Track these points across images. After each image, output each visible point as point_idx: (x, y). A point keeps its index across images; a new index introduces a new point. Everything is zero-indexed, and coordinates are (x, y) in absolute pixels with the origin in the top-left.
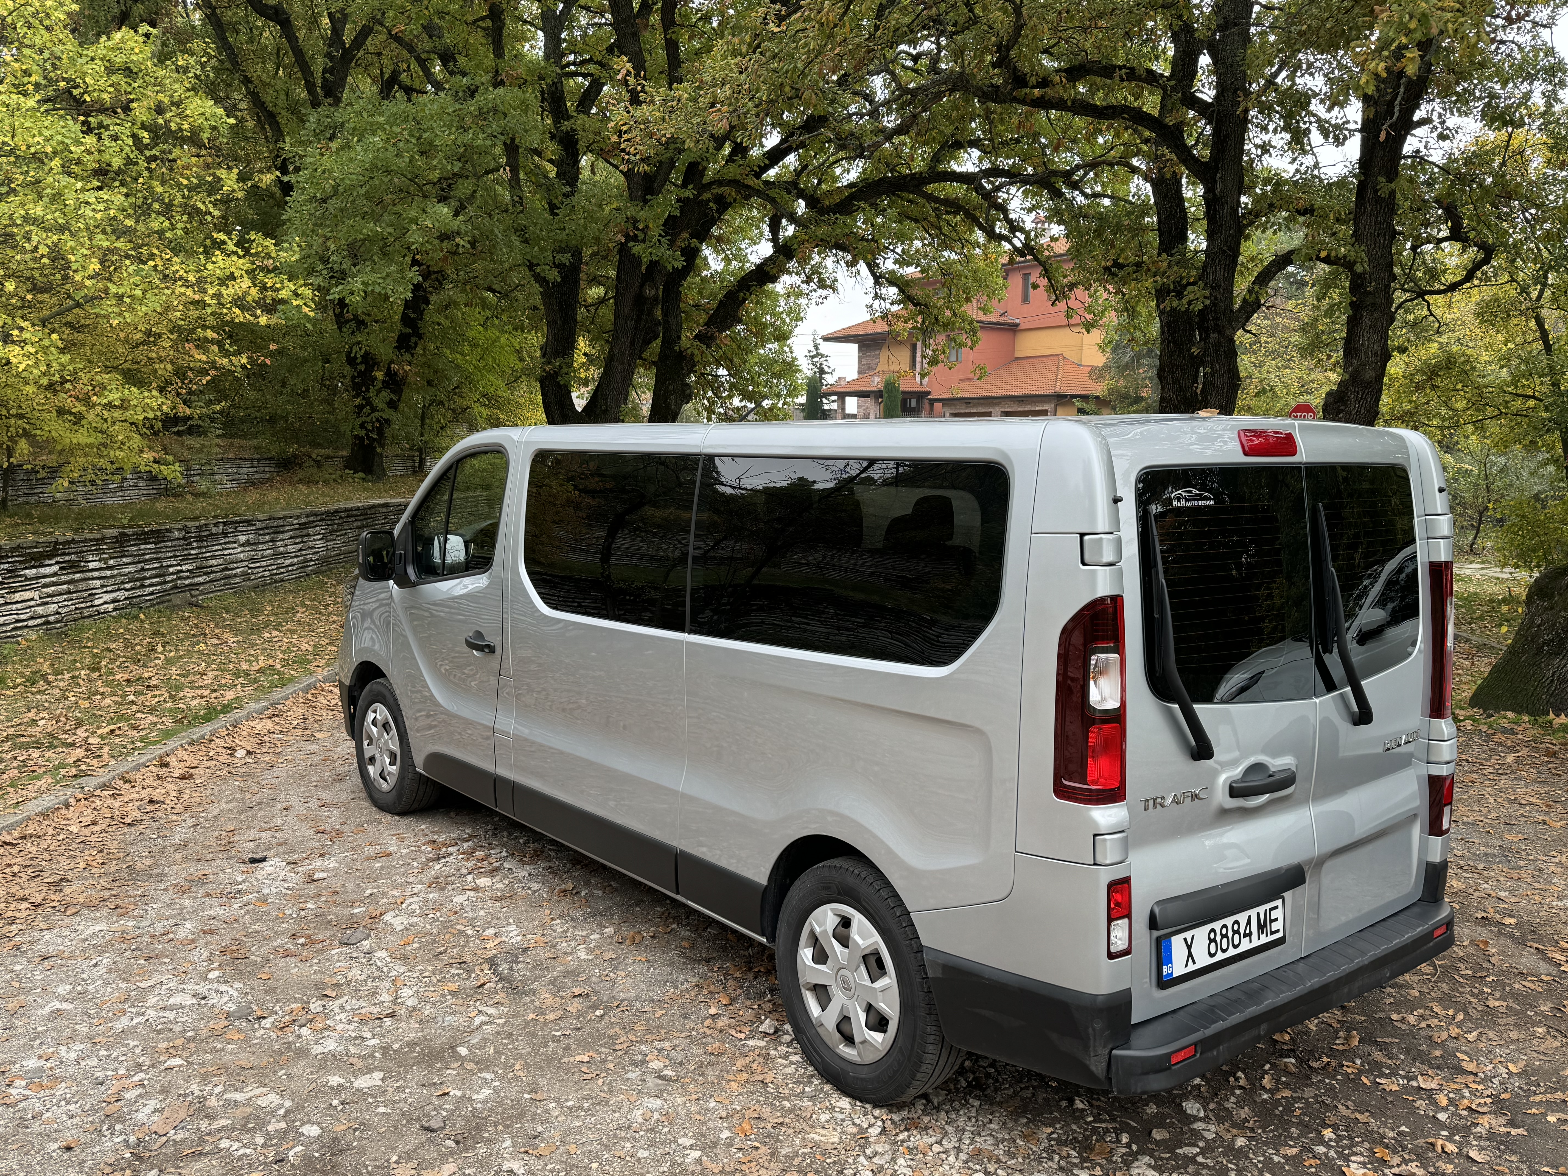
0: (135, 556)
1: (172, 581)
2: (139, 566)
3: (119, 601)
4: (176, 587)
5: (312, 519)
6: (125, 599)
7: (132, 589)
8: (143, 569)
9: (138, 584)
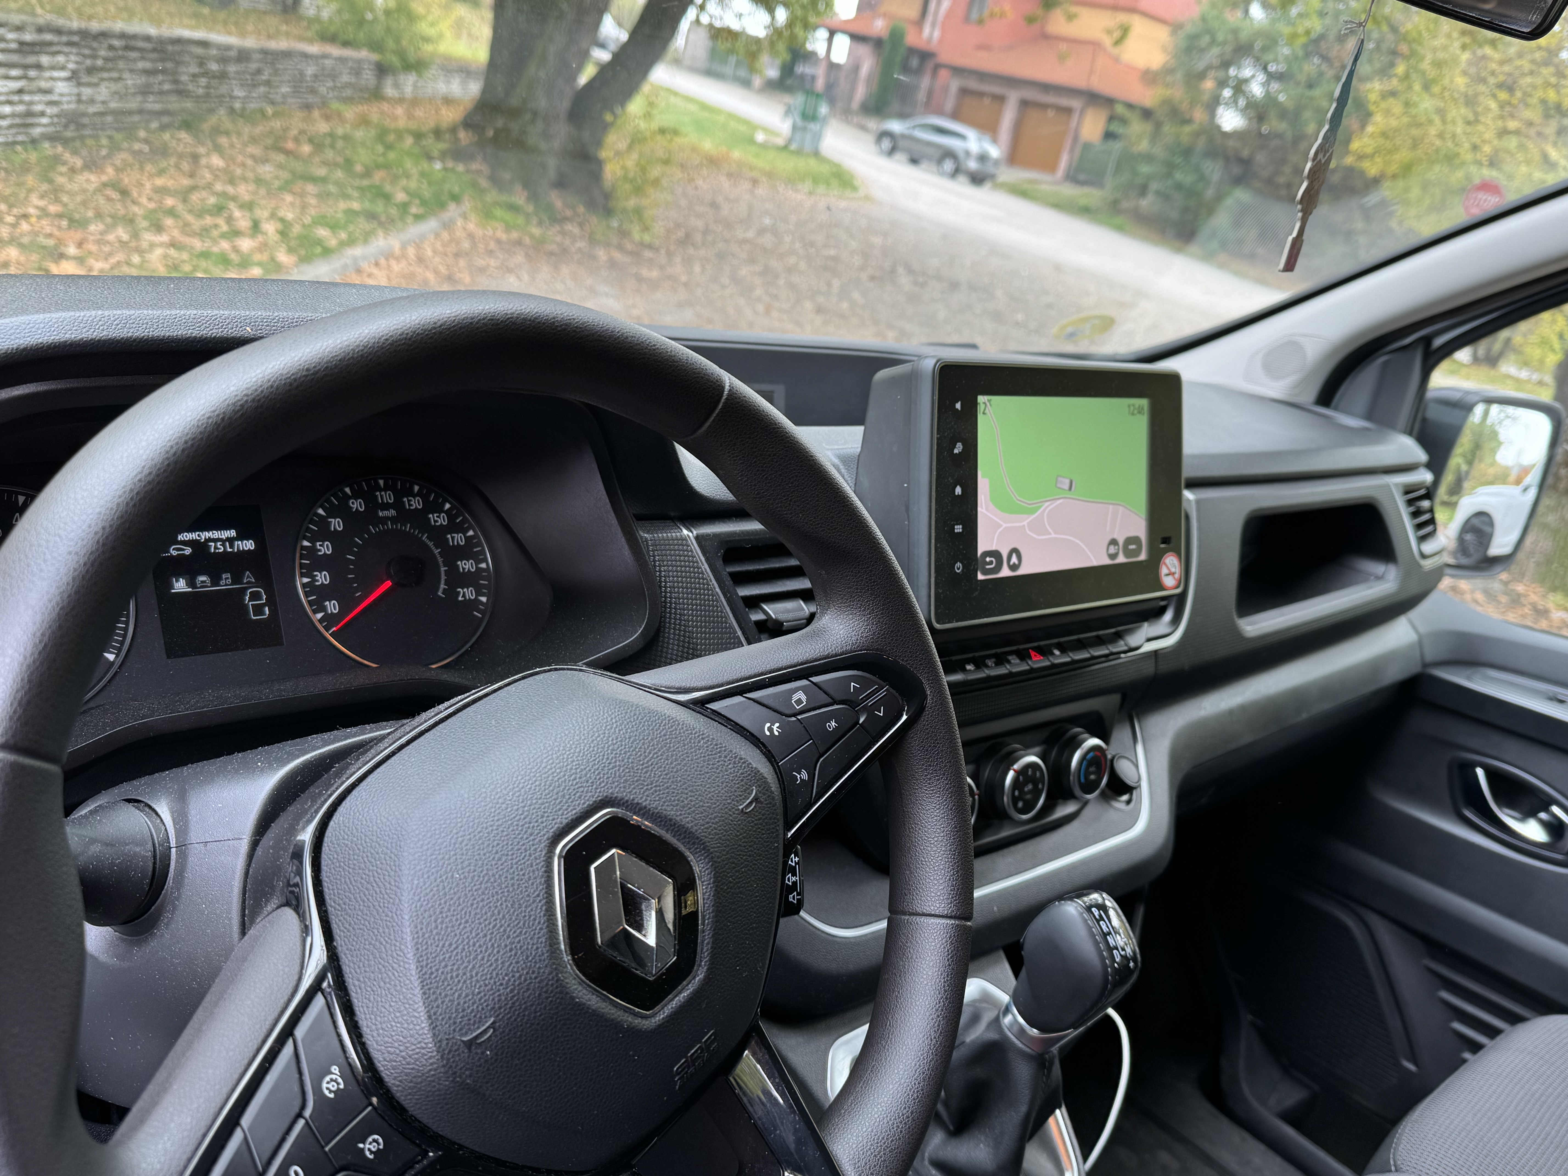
5: (48, 37)
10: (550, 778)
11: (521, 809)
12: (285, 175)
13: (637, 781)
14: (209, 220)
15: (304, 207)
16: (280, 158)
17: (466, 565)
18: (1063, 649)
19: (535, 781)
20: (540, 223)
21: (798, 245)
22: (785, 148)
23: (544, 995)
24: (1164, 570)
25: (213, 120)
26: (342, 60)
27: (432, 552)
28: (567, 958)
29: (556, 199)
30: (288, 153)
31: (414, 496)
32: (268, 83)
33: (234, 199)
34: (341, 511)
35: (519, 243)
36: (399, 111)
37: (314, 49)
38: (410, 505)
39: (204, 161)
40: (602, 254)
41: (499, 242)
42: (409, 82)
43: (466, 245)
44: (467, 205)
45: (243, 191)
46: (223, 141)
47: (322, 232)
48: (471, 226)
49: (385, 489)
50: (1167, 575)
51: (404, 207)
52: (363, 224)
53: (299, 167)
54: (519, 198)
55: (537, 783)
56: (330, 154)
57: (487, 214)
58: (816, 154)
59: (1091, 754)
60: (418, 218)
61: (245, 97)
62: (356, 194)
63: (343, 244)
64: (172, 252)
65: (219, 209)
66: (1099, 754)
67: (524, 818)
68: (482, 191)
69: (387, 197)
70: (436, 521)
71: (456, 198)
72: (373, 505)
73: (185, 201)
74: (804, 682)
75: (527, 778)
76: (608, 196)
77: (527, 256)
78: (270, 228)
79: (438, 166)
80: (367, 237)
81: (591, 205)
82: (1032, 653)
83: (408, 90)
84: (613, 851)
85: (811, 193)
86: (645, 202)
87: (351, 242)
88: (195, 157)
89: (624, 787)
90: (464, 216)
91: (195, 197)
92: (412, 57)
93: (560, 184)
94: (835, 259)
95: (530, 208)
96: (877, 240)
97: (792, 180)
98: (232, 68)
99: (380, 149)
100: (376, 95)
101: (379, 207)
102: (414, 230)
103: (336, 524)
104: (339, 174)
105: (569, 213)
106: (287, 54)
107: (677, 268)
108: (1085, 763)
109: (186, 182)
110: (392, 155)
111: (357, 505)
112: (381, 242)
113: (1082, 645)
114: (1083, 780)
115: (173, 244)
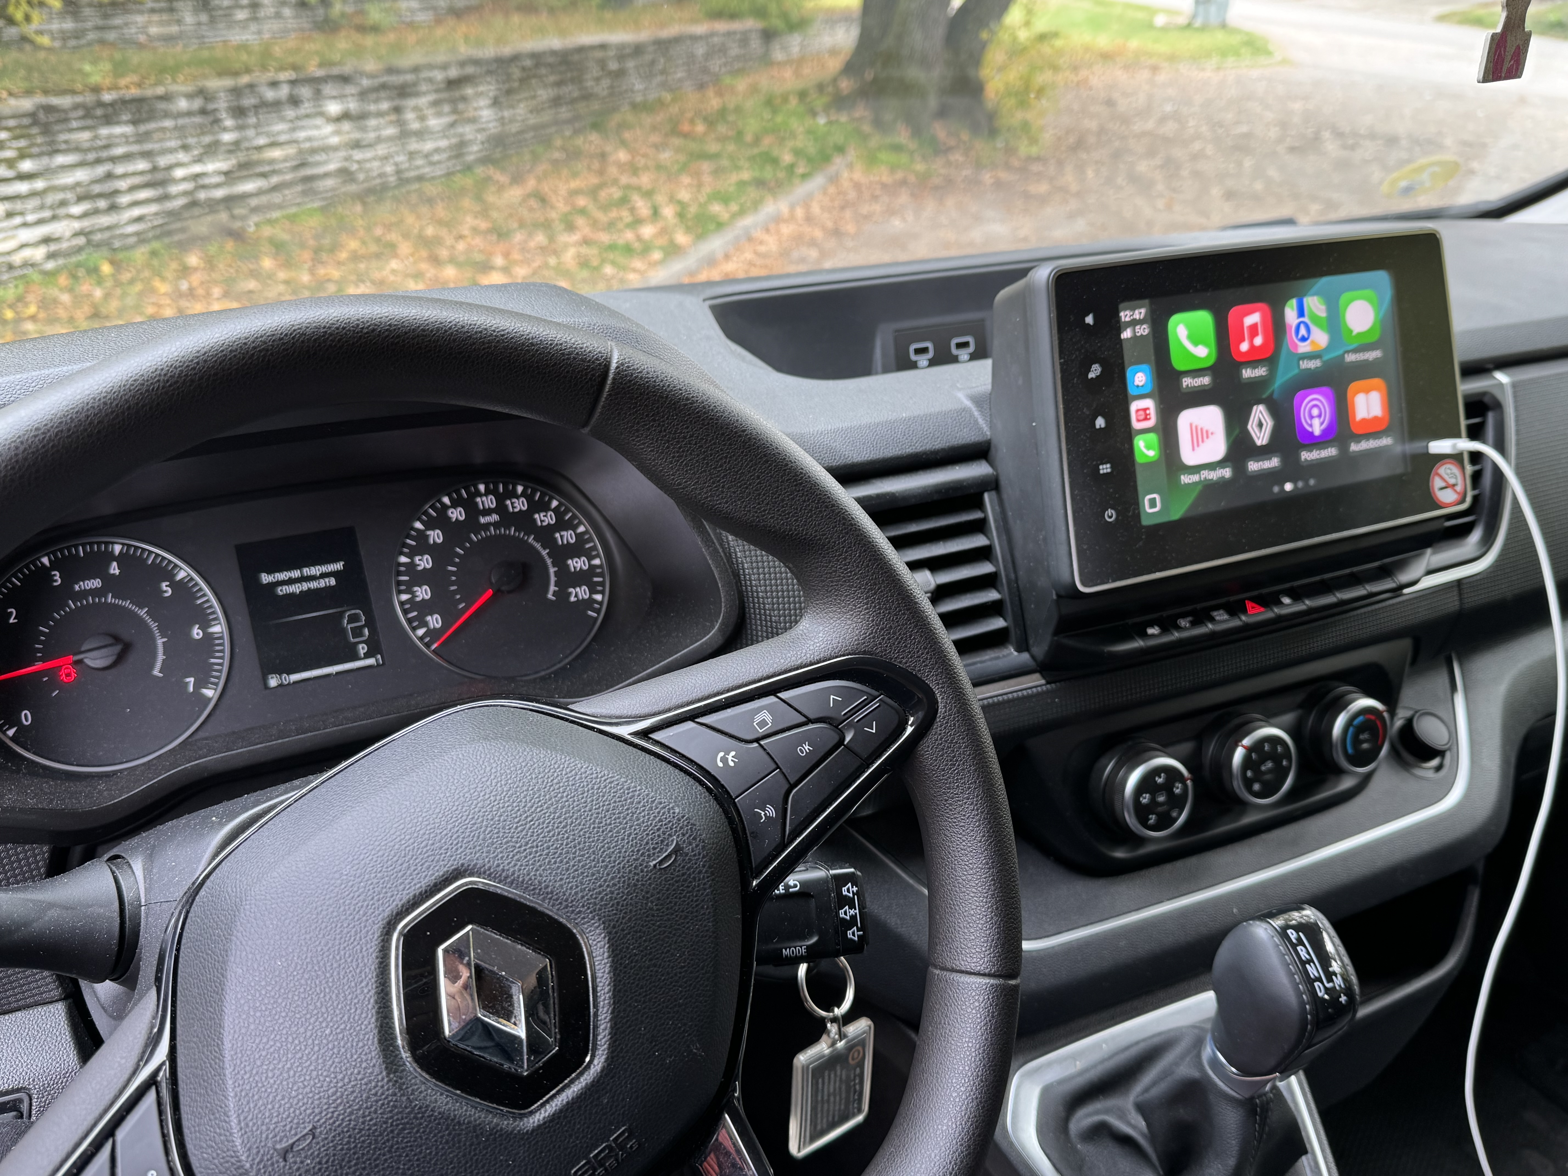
0: (89, 150)
1: (185, 193)
2: (101, 170)
3: (57, 240)
4: (194, 204)
5: (470, 70)
6: (76, 234)
7: (85, 215)
8: (109, 176)
9: (102, 204)
10: (397, 847)
11: (357, 885)
12: (682, 158)
13: (507, 842)
14: (614, 214)
15: (700, 185)
16: (676, 141)
17: (577, 564)
18: (1296, 596)
19: (379, 851)
20: (924, 158)
21: (1204, 129)
22: (1189, 26)
23: (374, 1099)
24: (1437, 483)
25: (616, 118)
26: (729, 34)
27: (539, 553)
28: (405, 1055)
29: (940, 130)
30: (685, 136)
31: (518, 497)
32: (663, 72)
33: (638, 189)
34: (441, 521)
35: (904, 183)
36: (788, 73)
37: (700, 29)
38: (513, 507)
39: (612, 158)
40: (987, 177)
41: (884, 186)
42: (795, 42)
43: (852, 195)
44: (852, 154)
45: (645, 180)
46: (627, 135)
47: (716, 208)
48: (858, 175)
49: (486, 494)
50: (1442, 489)
51: (791, 168)
52: (753, 193)
53: (693, 146)
54: (903, 136)
55: (380, 853)
56: (722, 129)
57: (871, 160)
58: (1223, 26)
59: (1361, 719)
60: (804, 177)
61: (646, 89)
62: (747, 165)
63: (735, 216)
64: (584, 250)
65: (624, 201)
66: (1373, 717)
67: (359, 896)
68: (865, 138)
69: (775, 161)
70: (542, 521)
71: (840, 149)
72: (473, 511)
73: (595, 199)
74: (771, 699)
75: (370, 847)
76: (992, 116)
77: (913, 195)
78: (668, 212)
79: (822, 121)
80: (756, 205)
81: (975, 129)
82: (1249, 604)
83: (795, 50)
84: (469, 927)
85: (1218, 69)
86: (1029, 116)
87: (742, 212)
88: (603, 156)
89: (488, 852)
90: (850, 166)
91: (603, 194)
92: (794, 16)
93: (942, 113)
94: (1248, 136)
95: (912, 145)
96: (1297, 106)
97: (1196, 58)
98: (630, 64)
99: (767, 115)
100: (766, 60)
101: (768, 173)
102: (802, 190)
103: (436, 536)
104: (731, 147)
105: (952, 142)
106: (677, 40)
107: (1069, 178)
108: (1351, 730)
109: (594, 180)
110: (779, 119)
111: (457, 514)
112: (771, 207)
113: (1326, 588)
114: (1350, 750)
115: (586, 242)
